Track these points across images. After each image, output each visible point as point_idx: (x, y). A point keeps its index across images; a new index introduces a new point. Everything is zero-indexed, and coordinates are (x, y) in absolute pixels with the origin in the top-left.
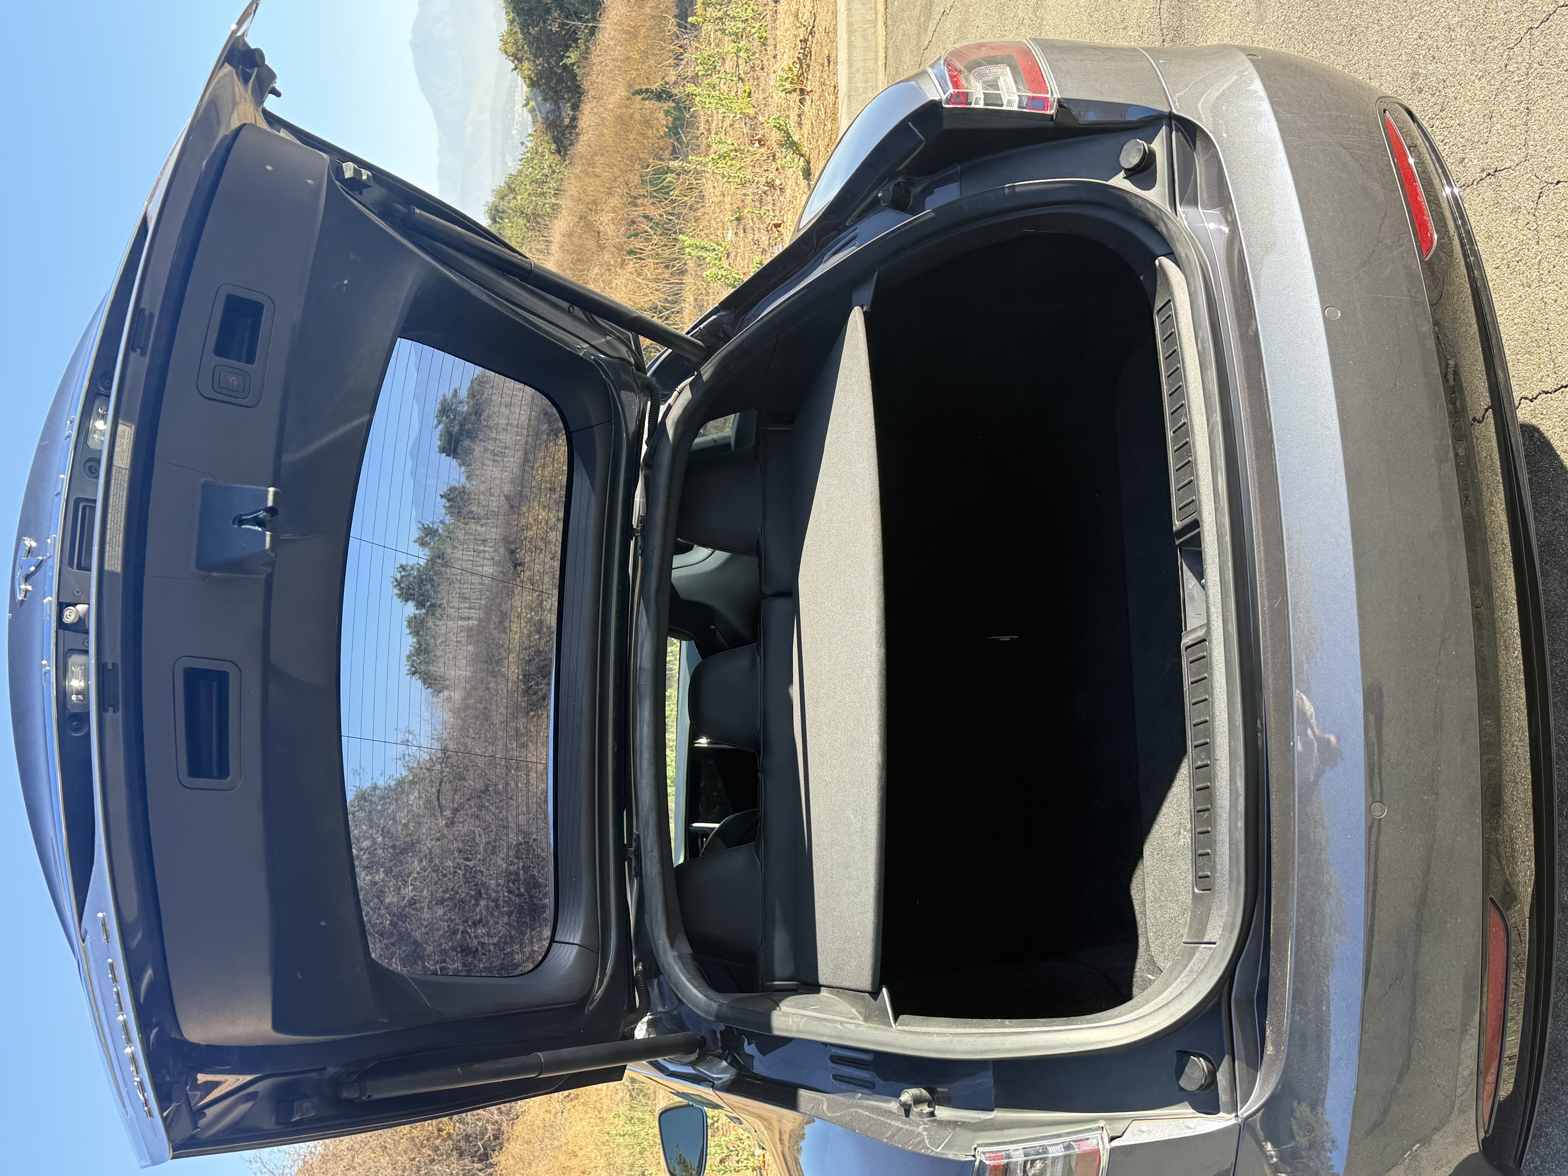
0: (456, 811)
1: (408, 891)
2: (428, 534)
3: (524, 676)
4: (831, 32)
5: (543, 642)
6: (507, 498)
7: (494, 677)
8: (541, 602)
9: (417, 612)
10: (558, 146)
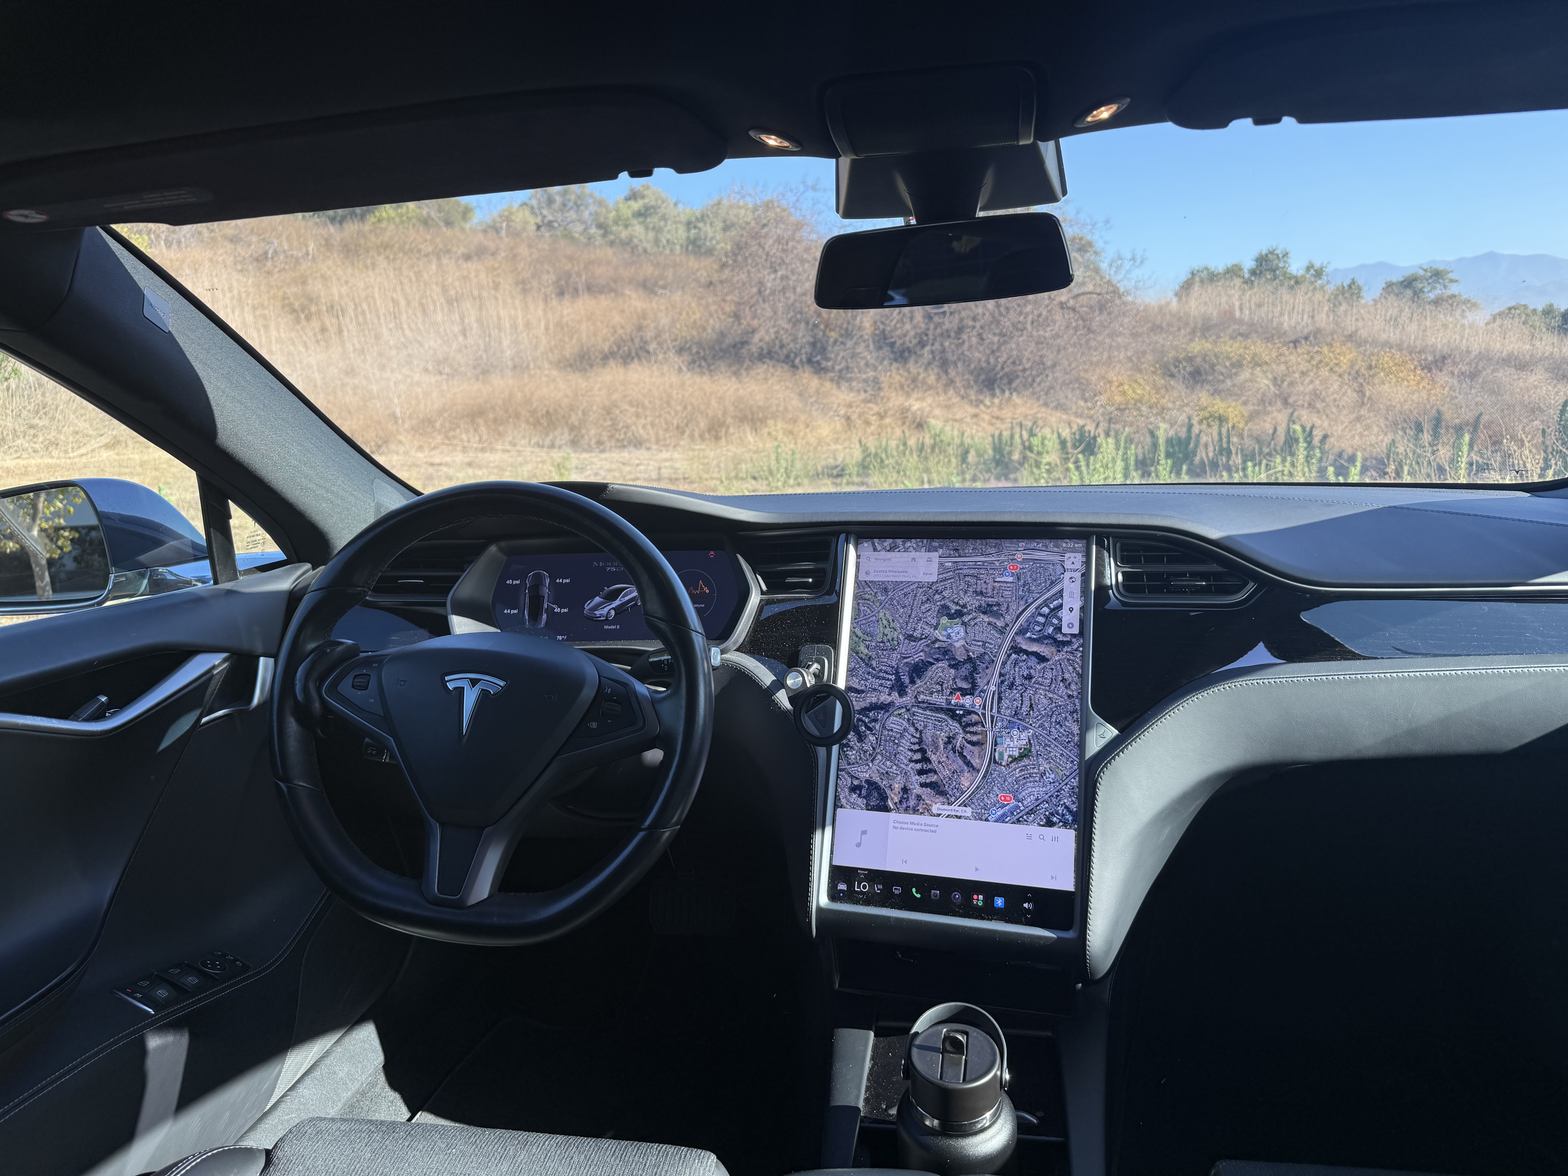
0: (1074, 309)
2: (1316, 272)
5: (1223, 370)
6: (1356, 332)
7: (1191, 333)
8: (1260, 365)
9: (1246, 271)
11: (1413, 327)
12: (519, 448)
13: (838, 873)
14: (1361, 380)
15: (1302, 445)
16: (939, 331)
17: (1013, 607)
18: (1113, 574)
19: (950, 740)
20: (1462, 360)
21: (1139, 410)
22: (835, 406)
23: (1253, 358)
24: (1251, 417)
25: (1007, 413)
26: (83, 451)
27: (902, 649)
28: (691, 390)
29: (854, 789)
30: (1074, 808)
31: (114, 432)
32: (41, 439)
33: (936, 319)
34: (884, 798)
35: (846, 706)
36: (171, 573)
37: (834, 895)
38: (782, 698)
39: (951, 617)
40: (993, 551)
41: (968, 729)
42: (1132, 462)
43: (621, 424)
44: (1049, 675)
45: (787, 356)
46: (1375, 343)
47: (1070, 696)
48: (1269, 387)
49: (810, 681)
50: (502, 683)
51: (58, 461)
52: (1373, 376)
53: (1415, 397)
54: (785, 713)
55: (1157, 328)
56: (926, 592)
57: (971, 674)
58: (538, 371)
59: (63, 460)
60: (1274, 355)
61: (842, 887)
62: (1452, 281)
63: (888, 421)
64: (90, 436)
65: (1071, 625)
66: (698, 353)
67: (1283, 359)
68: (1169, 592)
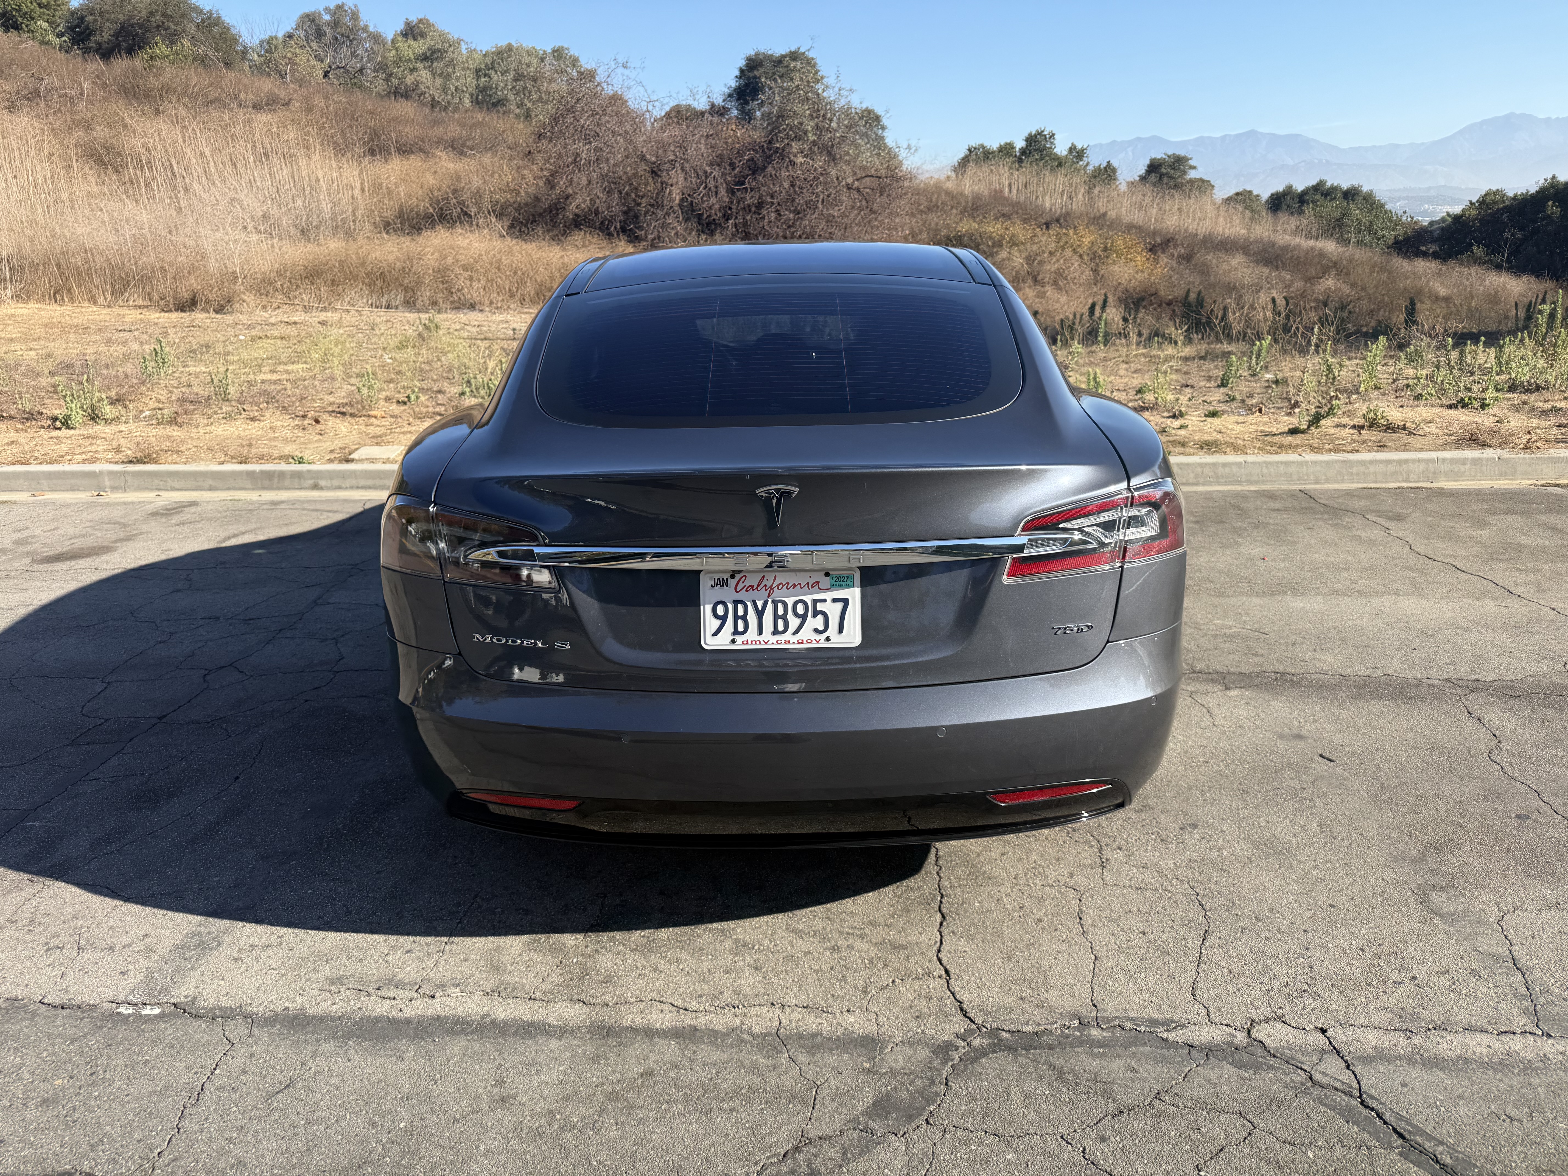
0: (858, 190)
1: (800, 160)
2: (1077, 154)
3: (960, 236)
4: (1406, 448)
5: (985, 249)
6: (1105, 214)
7: (961, 212)
8: (1017, 245)
9: (1017, 149)
10: (1401, 241)
14: (1097, 261)
16: (741, 205)
20: (1183, 243)
23: (1011, 239)
28: (518, 255)
33: (738, 194)
43: (455, 288)
45: (602, 223)
46: (1117, 225)
48: (1023, 266)
52: (1107, 257)
53: (1139, 276)
55: (932, 207)
60: (1029, 235)
62: (1191, 167)
66: (515, 217)
67: (1036, 239)
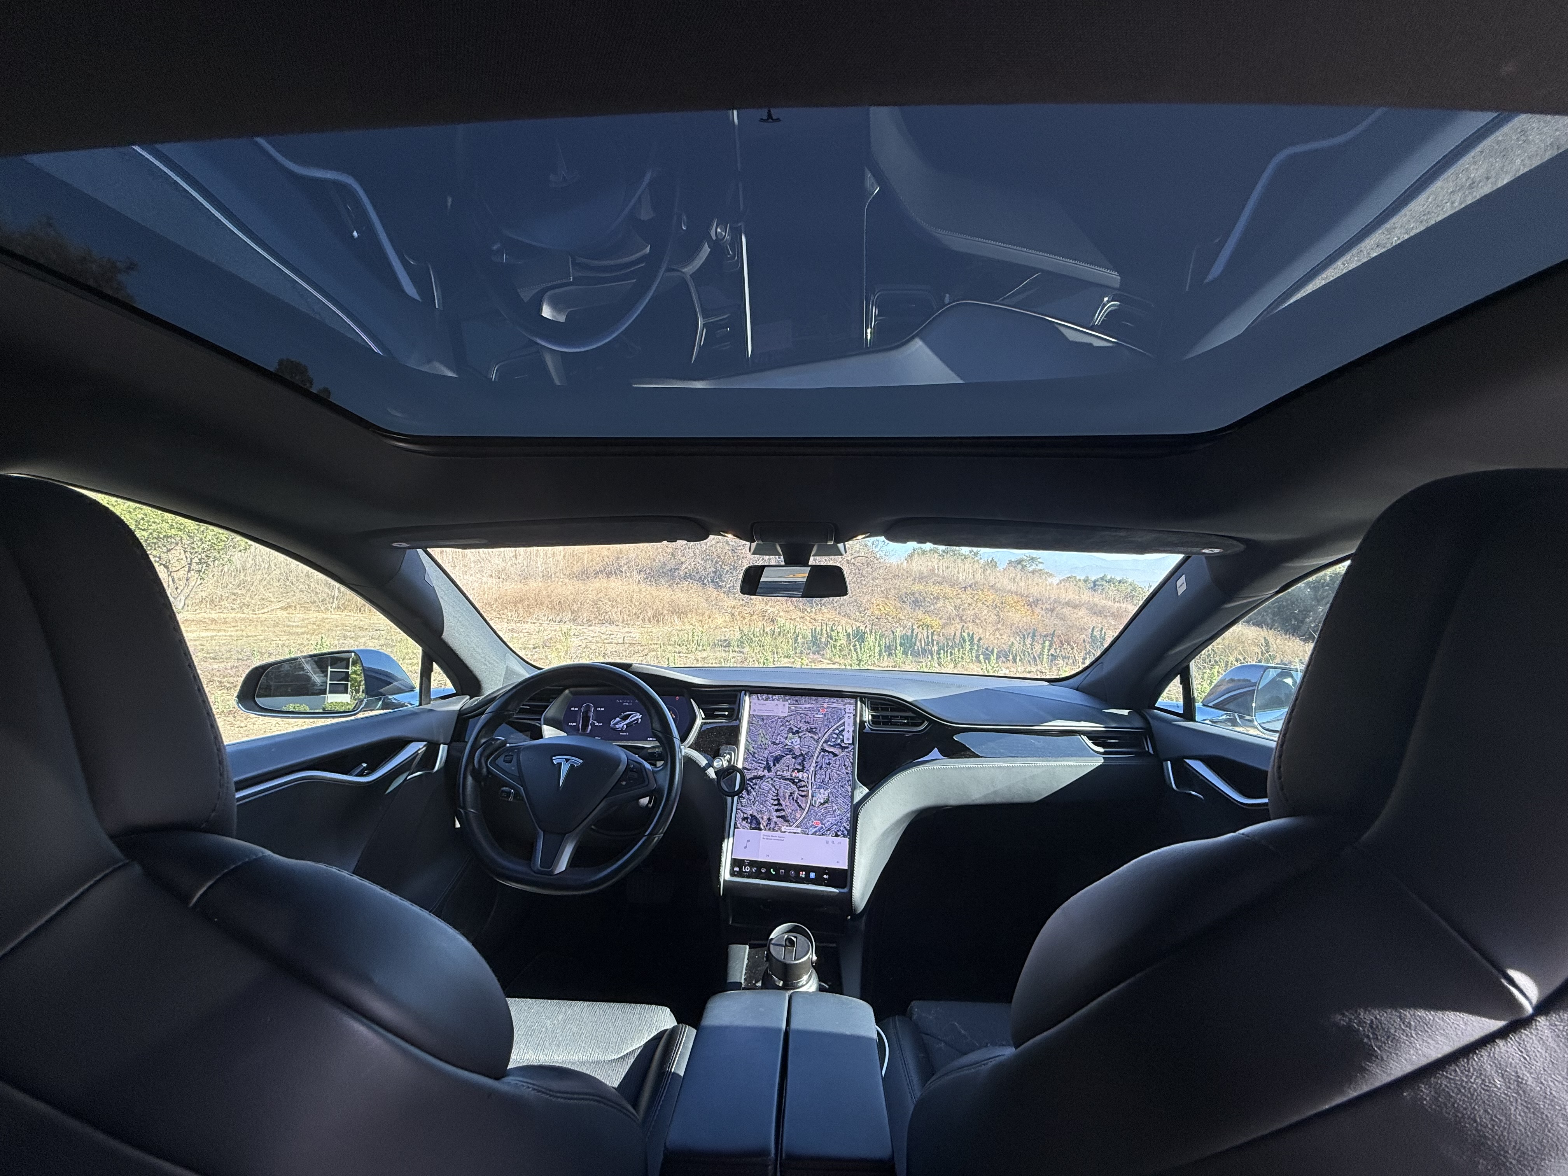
5: (929, 600)
11: (1022, 584)
12: (540, 622)
13: (736, 862)
14: (998, 609)
15: (968, 643)
17: (822, 729)
18: (867, 716)
19: (791, 794)
20: (1046, 602)
21: (887, 619)
22: (726, 607)
24: (944, 626)
25: (819, 617)
26: (265, 610)
27: (770, 749)
28: (644, 594)
29: (744, 819)
30: (848, 828)
31: (288, 601)
32: (238, 602)
34: (759, 823)
35: (743, 777)
36: (395, 699)
37: (733, 874)
38: (711, 773)
39: (793, 733)
40: (813, 702)
41: (800, 789)
42: (883, 647)
43: (603, 611)
44: (838, 763)
45: (700, 578)
46: (1004, 591)
47: (847, 773)
49: (725, 764)
50: (581, 761)
51: (248, 616)
52: (1004, 608)
53: (1024, 619)
54: (712, 780)
55: (896, 576)
56: (782, 721)
57: (802, 762)
58: (557, 579)
59: (251, 615)
60: (955, 593)
61: (736, 869)
62: (1040, 563)
63: (754, 617)
64: (272, 602)
65: (848, 739)
66: (650, 573)
67: (959, 596)
68: (891, 724)
